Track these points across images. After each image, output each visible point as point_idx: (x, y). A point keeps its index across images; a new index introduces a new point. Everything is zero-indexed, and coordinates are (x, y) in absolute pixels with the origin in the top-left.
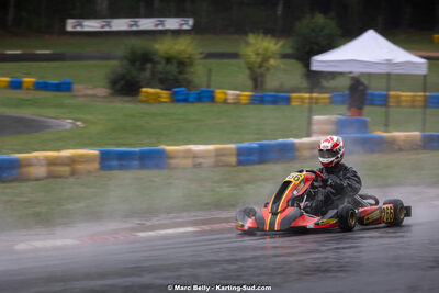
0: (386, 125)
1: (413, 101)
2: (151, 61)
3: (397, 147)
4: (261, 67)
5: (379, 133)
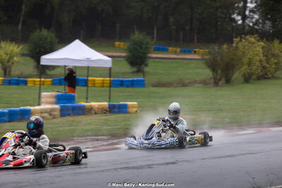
0: (87, 99)
1: (103, 83)
3: (93, 112)
4: (8, 62)
5: (82, 103)
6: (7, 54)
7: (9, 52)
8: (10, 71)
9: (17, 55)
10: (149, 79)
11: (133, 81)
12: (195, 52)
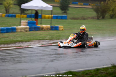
0: (41, 23)
1: (49, 17)
3: (44, 29)
4: (8, 7)
5: (39, 26)
6: (7, 4)
7: (8, 3)
8: (9, 11)
9: (12, 4)
10: (69, 16)
11: (62, 17)
12: (90, 5)
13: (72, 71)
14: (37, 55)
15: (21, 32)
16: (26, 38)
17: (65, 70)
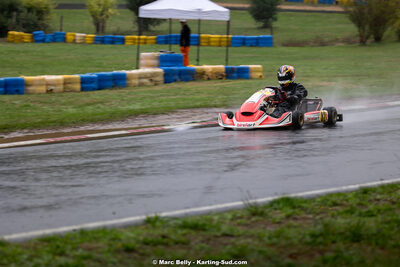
0: (198, 60)
1: (220, 41)
2: (16, 10)
3: (206, 77)
4: (102, 14)
5: (192, 66)
6: (99, 5)
7: (102, 2)
8: (103, 27)
9: (112, 6)
10: (278, 37)
11: (257, 39)
12: (337, 3)
13: (293, 195)
14: (188, 153)
15: (141, 85)
16: (156, 104)
17: (272, 195)
